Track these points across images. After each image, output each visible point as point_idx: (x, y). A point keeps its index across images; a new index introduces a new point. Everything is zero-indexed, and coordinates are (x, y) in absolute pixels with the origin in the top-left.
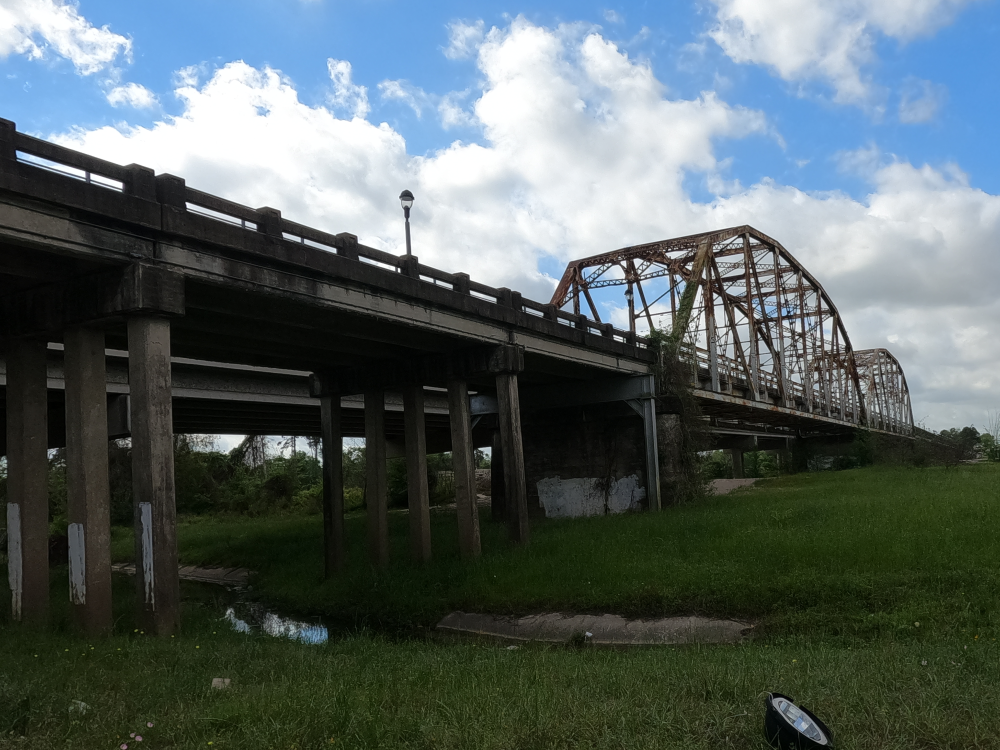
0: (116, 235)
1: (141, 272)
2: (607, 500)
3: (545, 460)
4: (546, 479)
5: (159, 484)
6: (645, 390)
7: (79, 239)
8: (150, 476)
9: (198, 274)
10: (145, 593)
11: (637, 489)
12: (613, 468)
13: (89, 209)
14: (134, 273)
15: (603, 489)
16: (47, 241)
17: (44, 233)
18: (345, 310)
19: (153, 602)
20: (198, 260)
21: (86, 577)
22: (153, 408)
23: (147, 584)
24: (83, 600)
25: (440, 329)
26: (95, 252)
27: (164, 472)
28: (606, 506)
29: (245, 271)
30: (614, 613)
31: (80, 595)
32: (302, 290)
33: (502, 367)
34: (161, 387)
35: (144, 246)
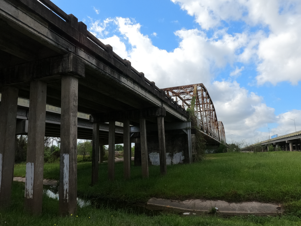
0: (63, 40)
1: (72, 56)
2: (172, 160)
3: (152, 147)
4: (152, 153)
5: (72, 146)
6: (188, 126)
7: (51, 38)
8: (69, 143)
9: (88, 63)
10: (63, 194)
11: (182, 157)
12: (174, 150)
13: (56, 25)
14: (69, 57)
15: (171, 156)
16: (39, 35)
17: (39, 31)
18: (127, 87)
19: (68, 198)
20: (89, 58)
21: (34, 186)
22: (71, 114)
23: (65, 190)
24: (31, 197)
25: (148, 99)
26: (56, 45)
27: (74, 141)
28: (172, 161)
29: (102, 66)
30: (222, 200)
31: (30, 194)
32: (116, 77)
33: (160, 114)
34: (74, 106)
35: (72, 47)
